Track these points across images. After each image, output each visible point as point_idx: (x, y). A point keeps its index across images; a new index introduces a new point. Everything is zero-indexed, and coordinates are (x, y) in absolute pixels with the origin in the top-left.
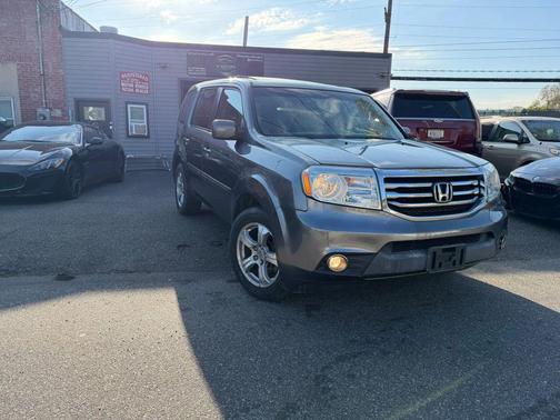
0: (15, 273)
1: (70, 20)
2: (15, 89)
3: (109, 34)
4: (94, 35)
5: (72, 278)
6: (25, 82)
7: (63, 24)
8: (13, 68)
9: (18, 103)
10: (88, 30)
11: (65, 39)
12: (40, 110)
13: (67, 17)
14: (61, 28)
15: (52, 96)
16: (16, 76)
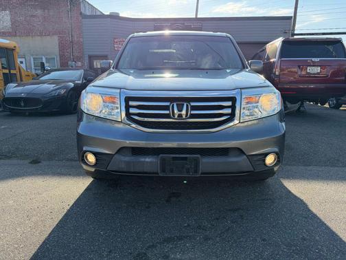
0: (9, 158)
1: (87, 8)
2: (56, 50)
5: (39, 162)
6: (62, 47)
7: (83, 11)
8: (56, 38)
9: (58, 59)
10: (99, 14)
11: (83, 20)
12: (70, 63)
13: (85, 7)
14: (81, 13)
15: (76, 54)
16: (58, 43)
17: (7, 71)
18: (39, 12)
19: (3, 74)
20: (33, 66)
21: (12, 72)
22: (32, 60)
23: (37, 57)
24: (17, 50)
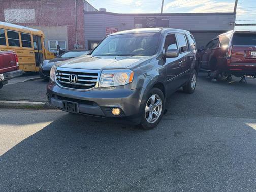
2: (66, 36)
3: (103, 12)
4: (96, 12)
6: (70, 34)
7: (85, 8)
8: (66, 28)
9: (67, 42)
10: (94, 10)
11: (85, 15)
12: (75, 45)
13: (86, 6)
14: (84, 10)
15: (79, 39)
16: (67, 31)
17: (37, 51)
18: (55, 9)
19: (35, 53)
20: (49, 47)
21: (40, 51)
22: (49, 43)
23: (53, 41)
24: (43, 36)
